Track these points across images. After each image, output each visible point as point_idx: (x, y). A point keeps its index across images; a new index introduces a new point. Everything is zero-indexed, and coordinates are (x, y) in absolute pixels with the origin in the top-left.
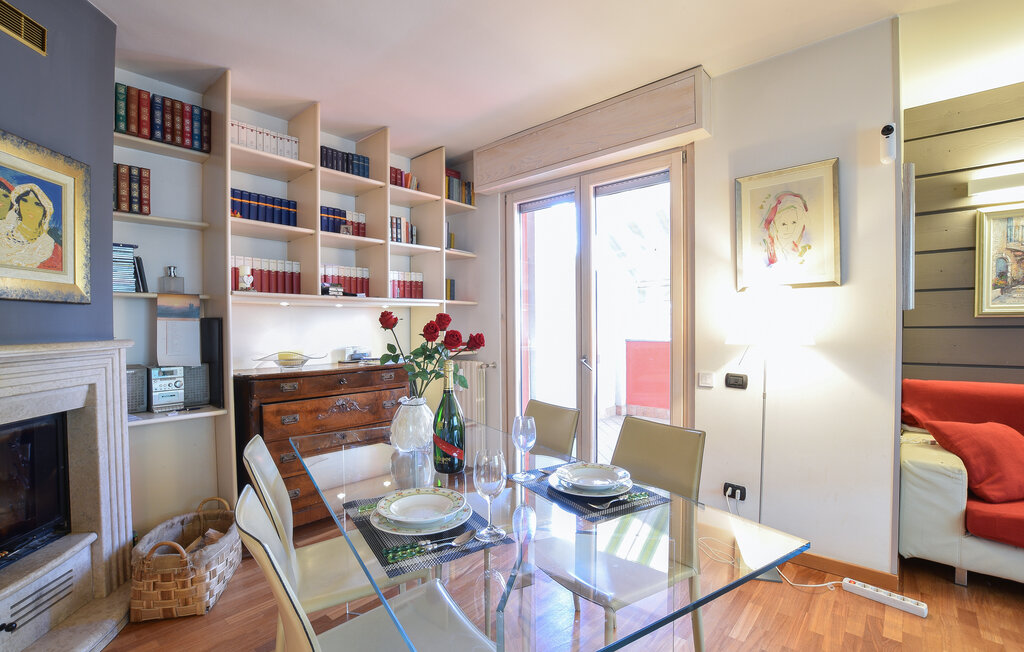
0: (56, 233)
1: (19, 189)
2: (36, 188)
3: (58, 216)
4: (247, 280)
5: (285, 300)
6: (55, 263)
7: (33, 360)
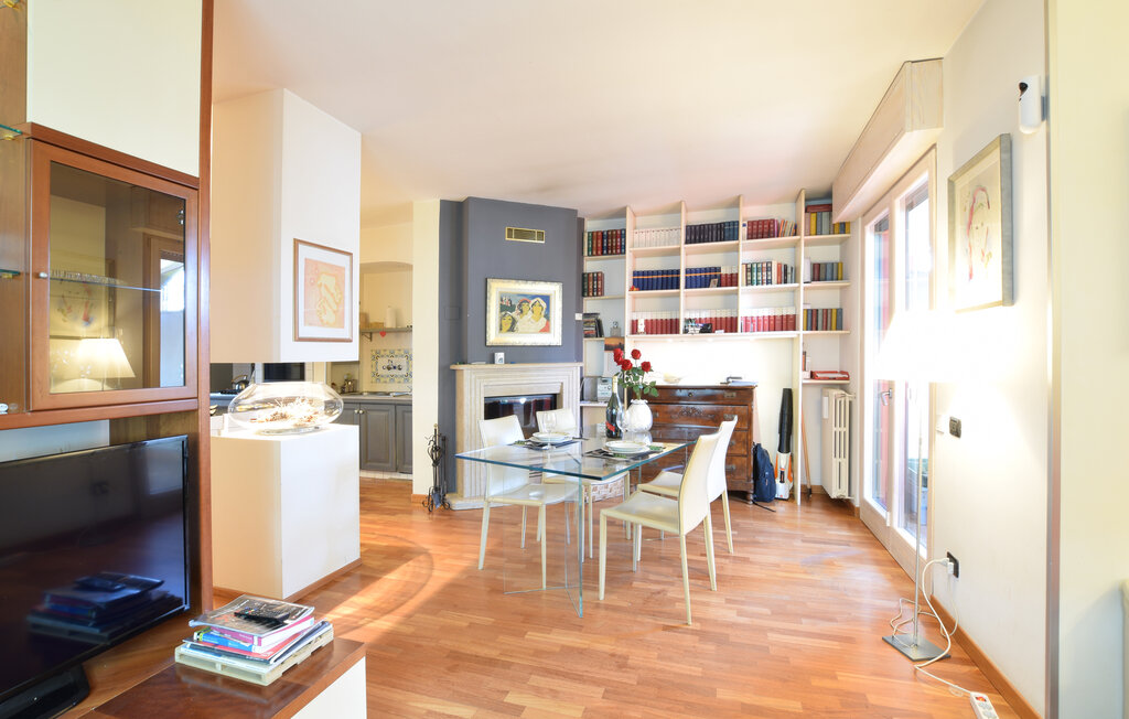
0: (547, 316)
1: (533, 301)
2: (540, 299)
3: (548, 309)
4: (641, 328)
5: (669, 338)
6: (546, 329)
7: (538, 369)
